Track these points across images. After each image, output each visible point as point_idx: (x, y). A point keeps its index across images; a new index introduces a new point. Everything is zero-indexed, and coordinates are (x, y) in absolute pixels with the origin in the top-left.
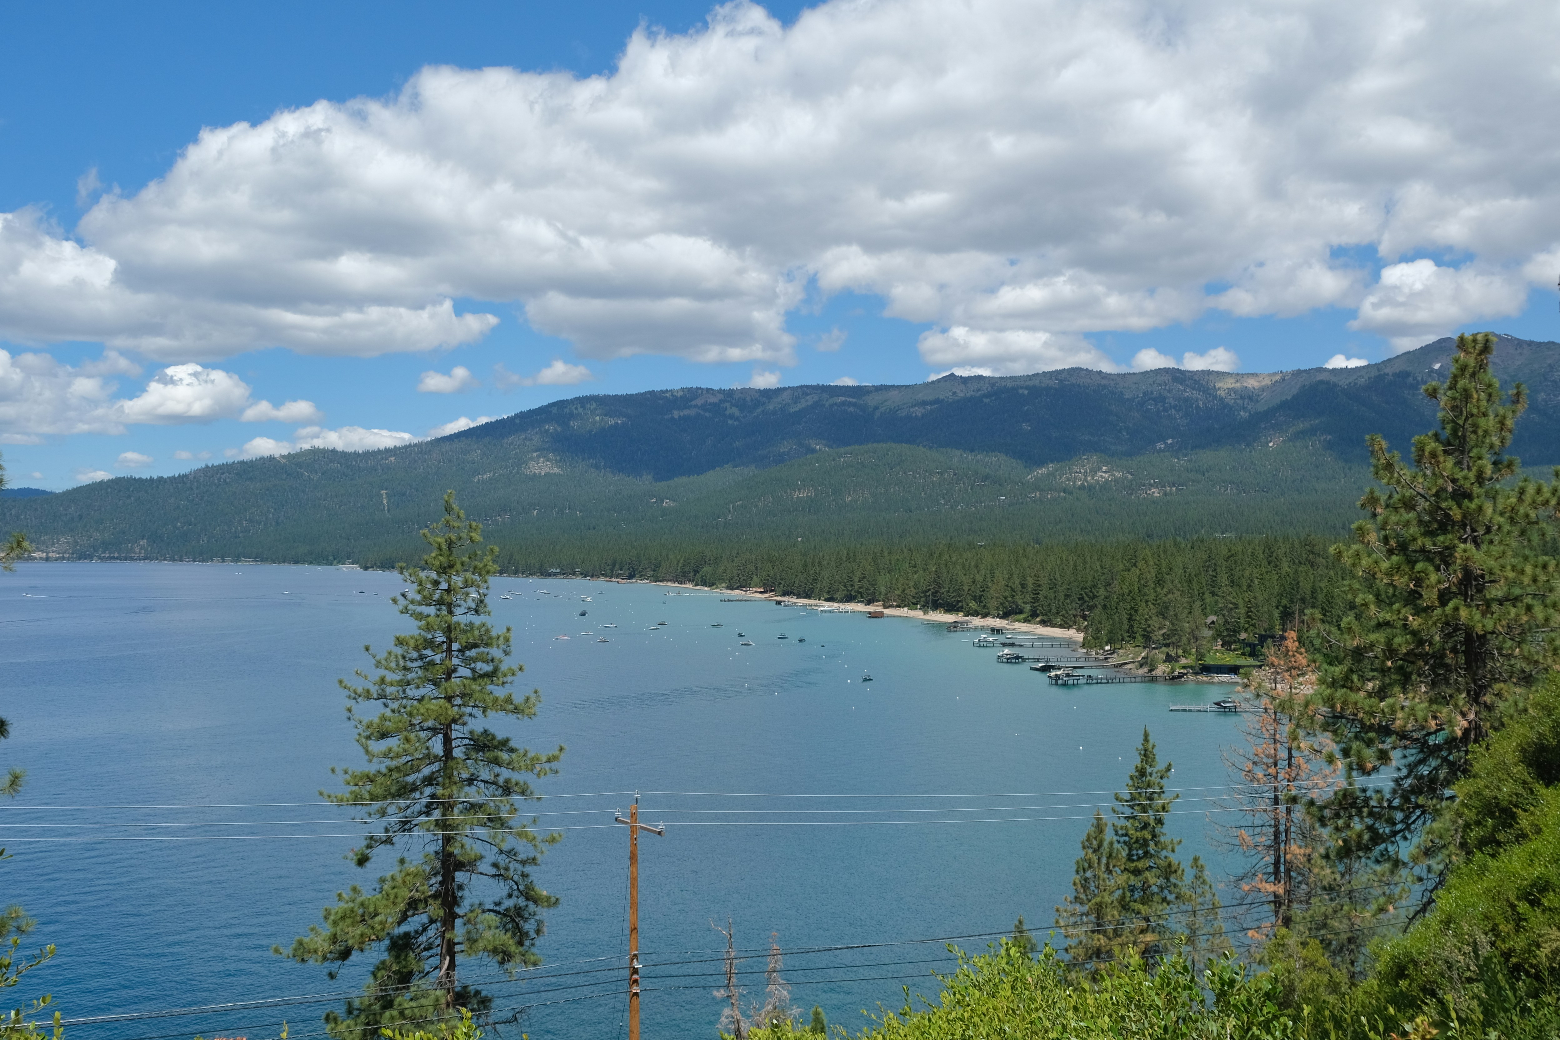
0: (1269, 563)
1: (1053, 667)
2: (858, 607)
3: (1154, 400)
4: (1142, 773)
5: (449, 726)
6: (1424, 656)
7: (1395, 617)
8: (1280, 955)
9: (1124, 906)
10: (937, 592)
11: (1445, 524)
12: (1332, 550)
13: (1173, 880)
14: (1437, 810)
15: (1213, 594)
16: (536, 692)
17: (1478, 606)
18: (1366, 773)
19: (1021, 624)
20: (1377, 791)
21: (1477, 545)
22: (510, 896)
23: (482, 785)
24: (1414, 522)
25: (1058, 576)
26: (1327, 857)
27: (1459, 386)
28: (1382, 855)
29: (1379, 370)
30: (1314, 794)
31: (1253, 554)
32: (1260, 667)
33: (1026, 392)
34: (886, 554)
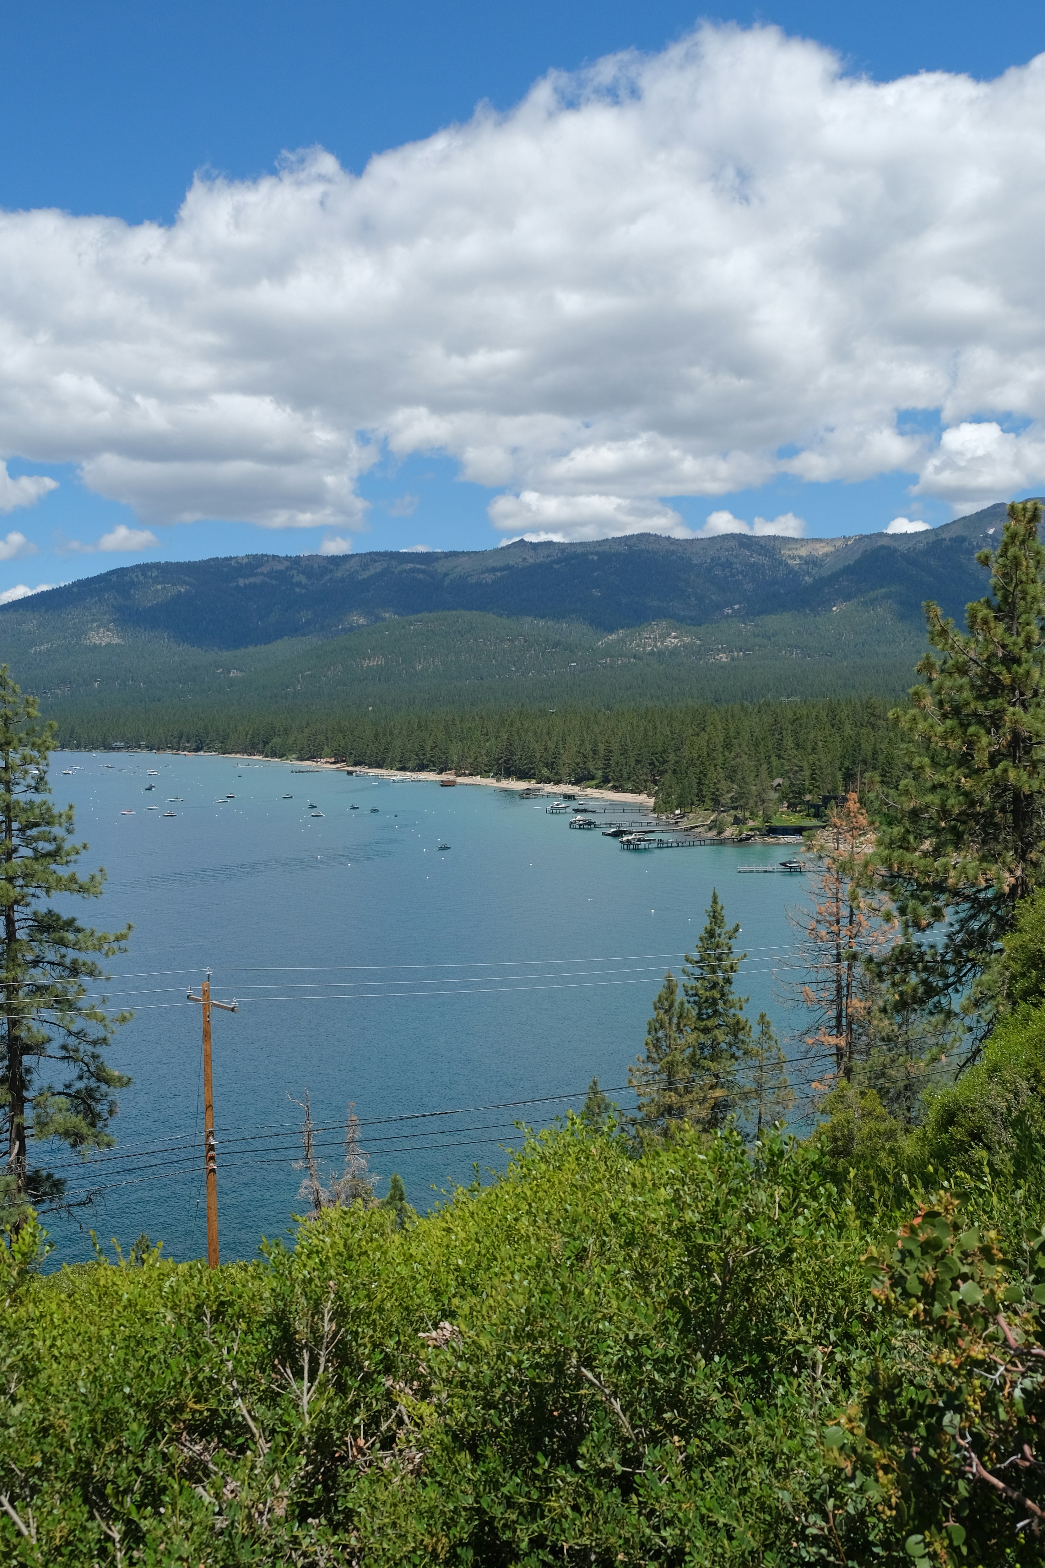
0: (833, 726)
1: (625, 833)
2: (432, 776)
3: (721, 565)
4: (711, 934)
5: (11, 908)
6: (975, 816)
7: (949, 779)
8: (840, 1106)
9: (694, 1063)
10: (509, 760)
11: (995, 688)
12: (890, 714)
13: (740, 1037)
14: (986, 963)
15: (779, 757)
16: (101, 871)
17: (1025, 767)
18: (921, 929)
19: (593, 791)
20: (932, 947)
21: (1026, 709)
22: (80, 1078)
23: (48, 966)
24: (968, 687)
25: (629, 741)
26: (884, 1010)
27: (1009, 554)
28: (935, 1007)
29: (937, 535)
30: (873, 950)
31: (817, 717)
32: (824, 827)
33: (596, 558)
34: (457, 722)
